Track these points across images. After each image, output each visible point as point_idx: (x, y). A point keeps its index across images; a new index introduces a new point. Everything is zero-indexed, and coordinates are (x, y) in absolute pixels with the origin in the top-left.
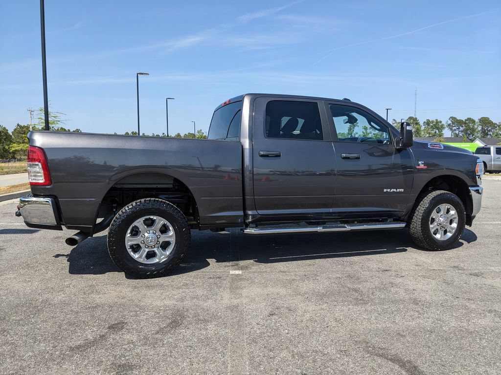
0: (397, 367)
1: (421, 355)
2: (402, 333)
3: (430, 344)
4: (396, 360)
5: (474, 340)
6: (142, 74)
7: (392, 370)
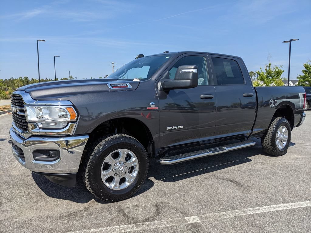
0: (229, 182)
1: (237, 178)
2: (227, 171)
3: (239, 174)
4: (227, 180)
5: (255, 172)
6: (41, 40)
7: (228, 183)
